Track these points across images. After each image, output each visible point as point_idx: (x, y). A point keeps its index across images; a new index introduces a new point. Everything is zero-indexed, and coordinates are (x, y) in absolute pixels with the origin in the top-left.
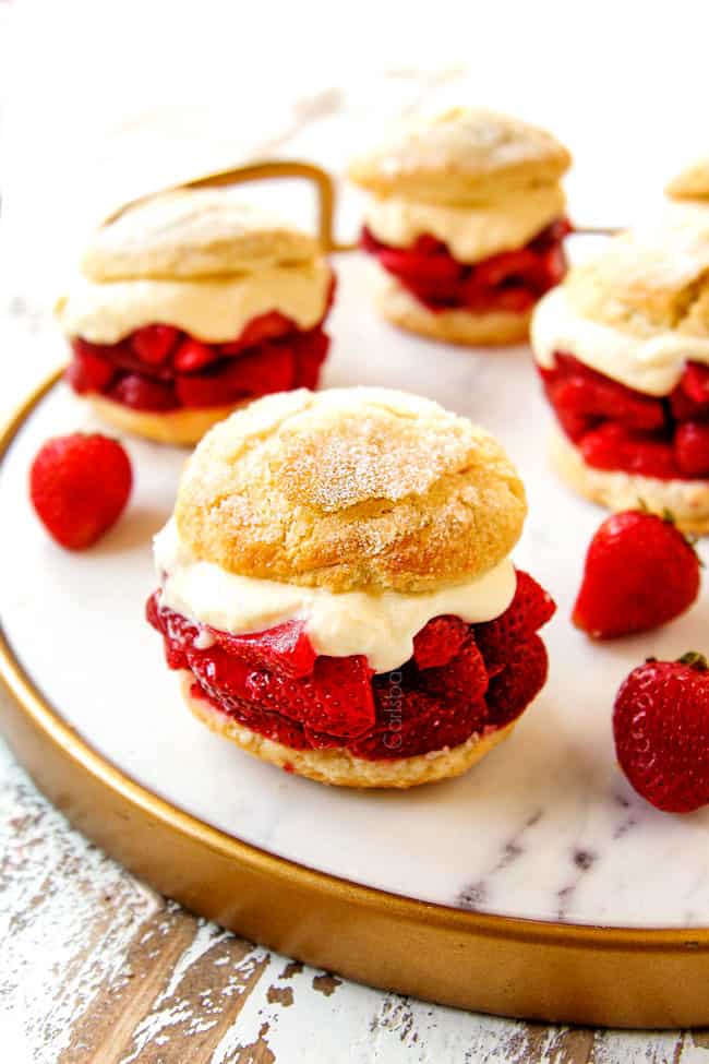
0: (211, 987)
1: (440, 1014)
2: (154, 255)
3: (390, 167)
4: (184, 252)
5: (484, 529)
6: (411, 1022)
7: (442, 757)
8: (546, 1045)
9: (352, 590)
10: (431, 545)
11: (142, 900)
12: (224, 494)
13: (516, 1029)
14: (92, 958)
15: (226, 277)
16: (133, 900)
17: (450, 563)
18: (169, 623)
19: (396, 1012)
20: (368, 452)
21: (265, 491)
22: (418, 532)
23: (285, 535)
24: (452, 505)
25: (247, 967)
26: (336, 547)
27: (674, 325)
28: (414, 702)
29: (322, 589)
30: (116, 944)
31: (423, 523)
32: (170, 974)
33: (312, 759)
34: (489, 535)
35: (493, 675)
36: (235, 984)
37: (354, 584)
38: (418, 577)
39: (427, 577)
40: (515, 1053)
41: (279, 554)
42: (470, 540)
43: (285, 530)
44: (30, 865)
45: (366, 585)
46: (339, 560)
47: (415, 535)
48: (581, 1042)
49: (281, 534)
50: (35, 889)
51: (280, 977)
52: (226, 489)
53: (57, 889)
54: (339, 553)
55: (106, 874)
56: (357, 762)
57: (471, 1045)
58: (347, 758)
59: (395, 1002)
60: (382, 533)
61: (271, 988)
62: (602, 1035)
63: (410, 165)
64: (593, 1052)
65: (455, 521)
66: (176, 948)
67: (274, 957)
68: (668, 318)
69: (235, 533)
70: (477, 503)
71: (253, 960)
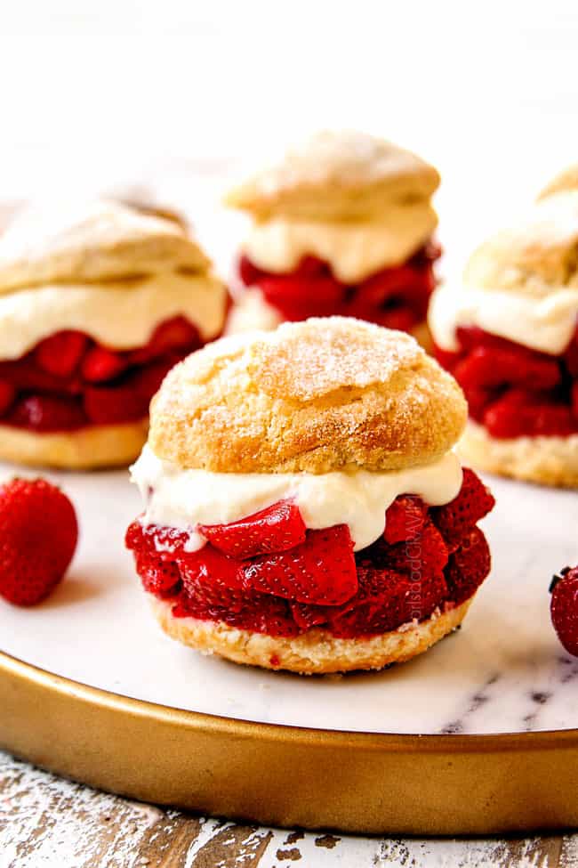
0: (224, 858)
1: (431, 845)
2: (58, 258)
3: (270, 187)
4: (88, 254)
5: (438, 413)
6: (408, 853)
7: (411, 629)
8: (525, 850)
9: (330, 471)
10: (397, 423)
11: (141, 815)
12: (203, 407)
13: (497, 845)
14: (106, 859)
15: (132, 279)
16: (132, 816)
17: (414, 439)
18: (156, 538)
19: (393, 849)
20: (332, 354)
21: (243, 397)
22: (386, 413)
23: (266, 430)
24: (411, 391)
25: (253, 842)
26: (316, 431)
27: (566, 282)
28: (387, 577)
29: (304, 473)
30: (126, 846)
31: (388, 406)
32: (184, 857)
33: (298, 646)
34: (442, 418)
35: (451, 552)
36: (245, 853)
37: (332, 465)
38: (388, 453)
39: (396, 452)
40: (500, 857)
41: (263, 446)
42: (428, 420)
43: (265, 427)
44: (21, 810)
45: (342, 465)
46: (318, 443)
47: (383, 417)
48: (552, 844)
49: (263, 429)
50: (33, 823)
51: (285, 844)
52: (204, 402)
53: (55, 821)
54: (318, 436)
55: (100, 805)
56: (338, 642)
57: (462, 858)
58: (329, 641)
59: (390, 843)
60: (353, 415)
61: (279, 851)
62: (569, 837)
63: (292, 180)
64: (563, 848)
65: (415, 403)
66: (184, 840)
67: (275, 832)
68: (561, 273)
69: (220, 435)
70: (430, 390)
71: (259, 837)
